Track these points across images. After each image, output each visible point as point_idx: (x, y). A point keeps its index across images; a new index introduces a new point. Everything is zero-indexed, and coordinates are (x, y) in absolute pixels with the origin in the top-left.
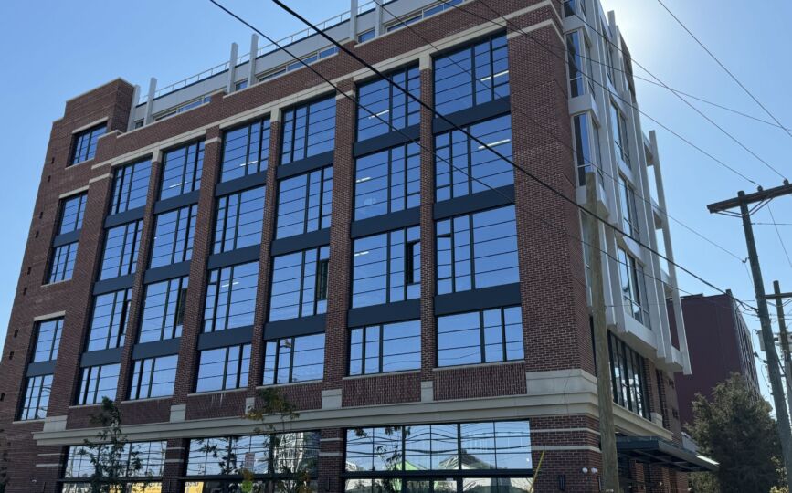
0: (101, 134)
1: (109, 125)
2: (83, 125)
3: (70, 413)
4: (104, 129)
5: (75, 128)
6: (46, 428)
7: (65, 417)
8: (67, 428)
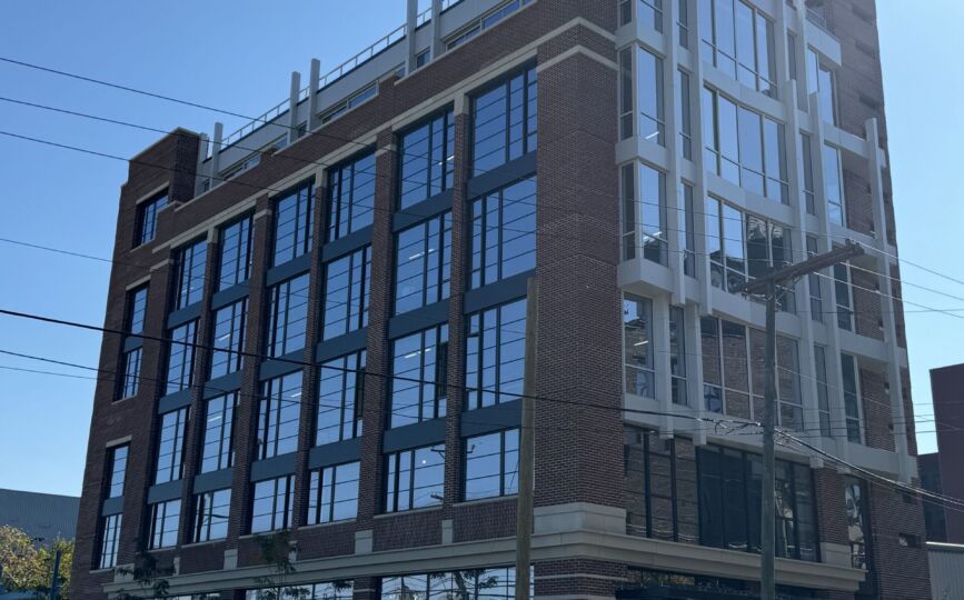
0: (163, 204)
1: (171, 191)
2: (146, 193)
4: (165, 199)
5: (138, 197)
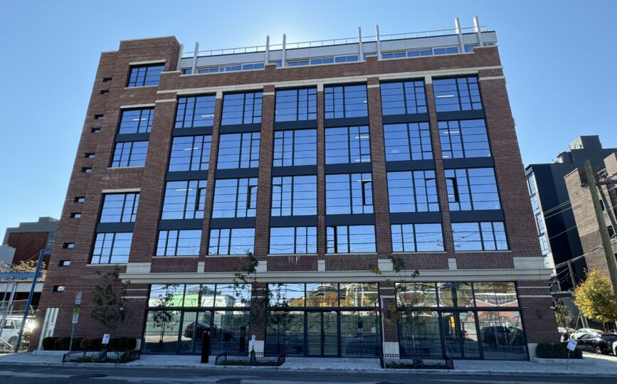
3: (153, 262)
4: (163, 67)
6: (129, 270)
7: (150, 264)
8: (151, 272)
